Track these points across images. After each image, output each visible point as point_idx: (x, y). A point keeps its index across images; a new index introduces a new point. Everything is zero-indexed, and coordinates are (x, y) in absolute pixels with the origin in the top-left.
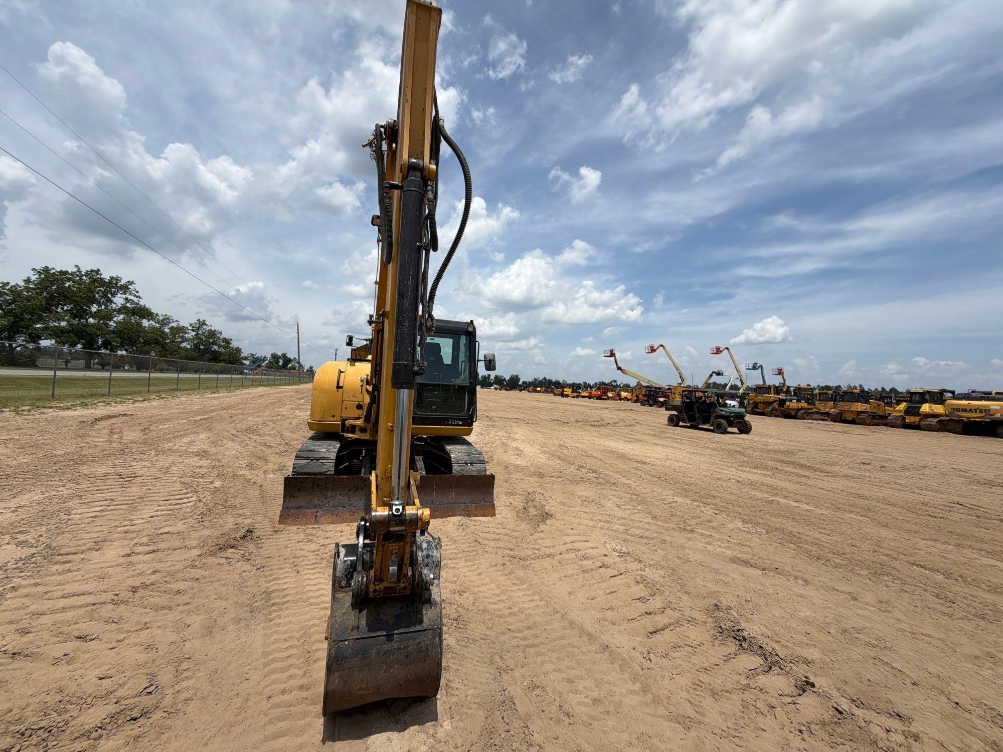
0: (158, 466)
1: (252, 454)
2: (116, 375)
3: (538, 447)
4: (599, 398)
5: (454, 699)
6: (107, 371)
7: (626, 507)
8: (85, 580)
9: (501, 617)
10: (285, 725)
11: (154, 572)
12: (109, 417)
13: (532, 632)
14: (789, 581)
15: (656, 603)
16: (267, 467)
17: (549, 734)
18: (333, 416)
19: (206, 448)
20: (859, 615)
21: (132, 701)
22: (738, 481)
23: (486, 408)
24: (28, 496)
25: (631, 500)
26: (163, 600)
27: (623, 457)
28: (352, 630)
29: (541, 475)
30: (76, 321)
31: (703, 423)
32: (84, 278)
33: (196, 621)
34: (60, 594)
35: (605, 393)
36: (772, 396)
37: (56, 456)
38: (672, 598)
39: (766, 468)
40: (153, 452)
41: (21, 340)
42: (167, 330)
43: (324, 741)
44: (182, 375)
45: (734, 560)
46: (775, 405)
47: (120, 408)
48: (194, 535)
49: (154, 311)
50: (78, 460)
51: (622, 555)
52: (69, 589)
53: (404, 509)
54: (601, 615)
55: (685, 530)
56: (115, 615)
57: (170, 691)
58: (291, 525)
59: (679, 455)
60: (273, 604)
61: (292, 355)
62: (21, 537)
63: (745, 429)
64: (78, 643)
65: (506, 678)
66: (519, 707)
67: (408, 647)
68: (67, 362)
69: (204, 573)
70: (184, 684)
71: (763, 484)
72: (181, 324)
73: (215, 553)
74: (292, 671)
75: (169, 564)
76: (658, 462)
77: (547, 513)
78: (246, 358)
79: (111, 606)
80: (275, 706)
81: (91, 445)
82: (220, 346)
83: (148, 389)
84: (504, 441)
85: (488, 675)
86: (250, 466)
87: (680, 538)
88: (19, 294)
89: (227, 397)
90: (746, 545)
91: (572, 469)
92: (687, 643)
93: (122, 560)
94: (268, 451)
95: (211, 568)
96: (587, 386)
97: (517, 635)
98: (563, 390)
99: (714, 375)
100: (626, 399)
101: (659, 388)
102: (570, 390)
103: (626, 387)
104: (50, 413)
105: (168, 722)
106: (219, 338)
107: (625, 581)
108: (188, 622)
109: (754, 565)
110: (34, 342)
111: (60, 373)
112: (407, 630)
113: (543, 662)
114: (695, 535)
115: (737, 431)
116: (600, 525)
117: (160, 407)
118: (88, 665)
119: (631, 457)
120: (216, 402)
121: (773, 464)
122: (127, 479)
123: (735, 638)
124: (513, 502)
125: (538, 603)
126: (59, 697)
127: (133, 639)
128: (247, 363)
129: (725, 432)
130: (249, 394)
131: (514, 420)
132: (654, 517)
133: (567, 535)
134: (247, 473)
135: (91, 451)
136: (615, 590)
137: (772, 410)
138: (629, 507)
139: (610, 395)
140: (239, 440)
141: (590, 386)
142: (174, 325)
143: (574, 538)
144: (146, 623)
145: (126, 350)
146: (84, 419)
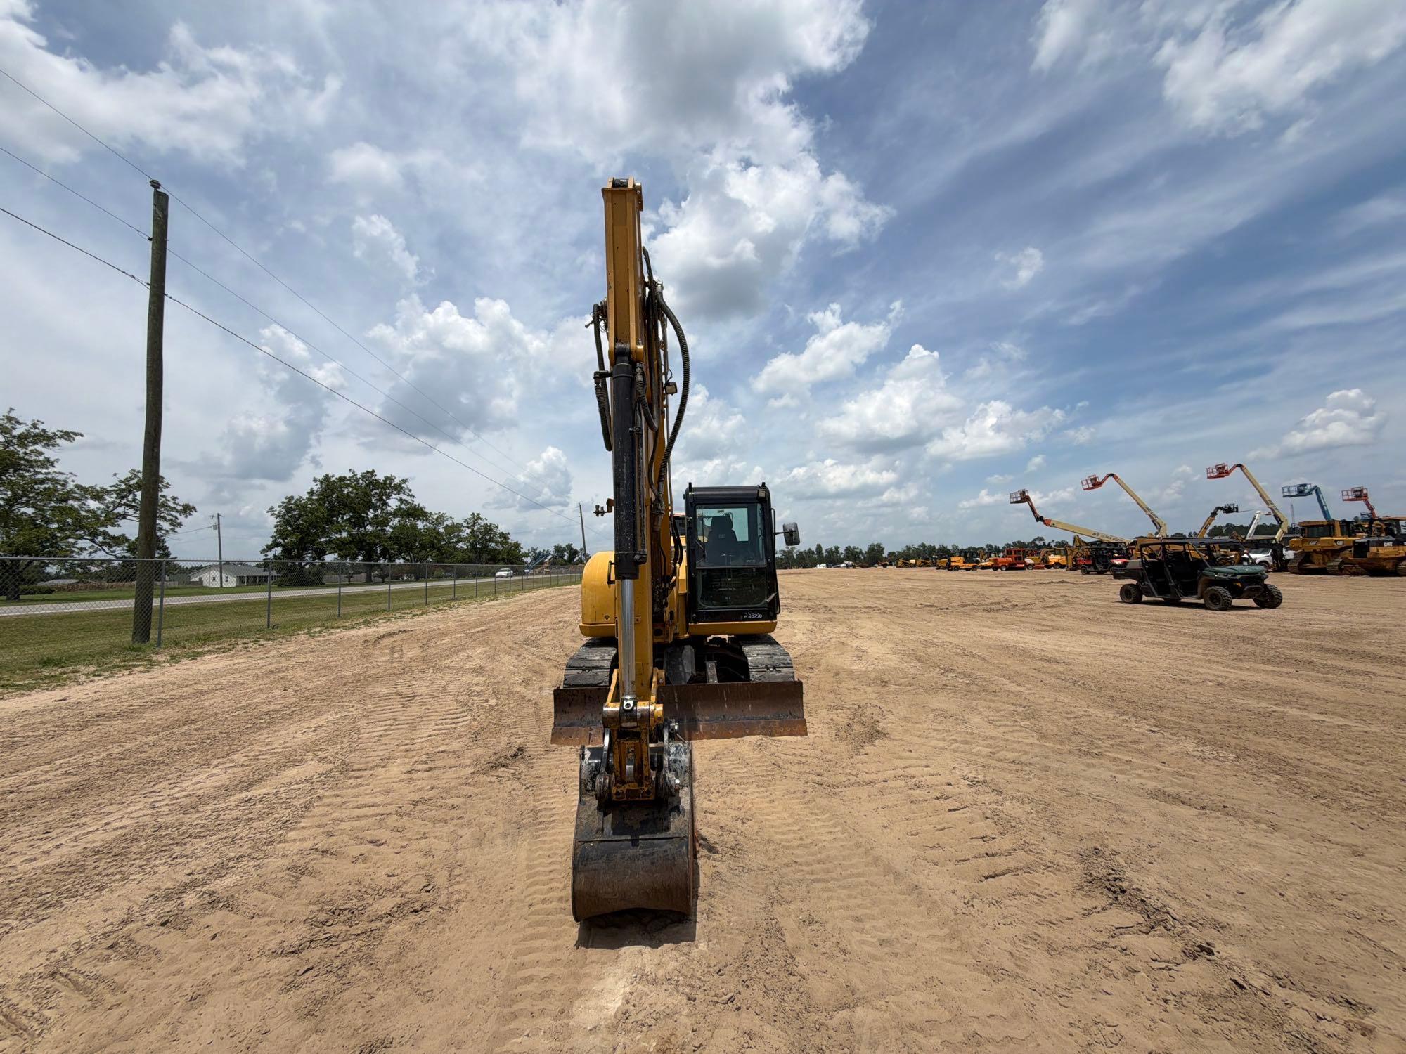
0: (435, 685)
1: (529, 669)
2: (395, 587)
3: (890, 645)
4: (1011, 567)
5: (715, 924)
6: (387, 583)
7: (1003, 723)
8: (374, 794)
9: (787, 848)
10: (542, 929)
11: (432, 788)
12: (390, 635)
13: (824, 866)
14: (1243, 824)
15: (1006, 843)
16: (544, 683)
17: (817, 968)
18: (607, 617)
19: (482, 663)
20: (1351, 875)
21: (415, 895)
22: (1219, 684)
23: (826, 596)
24: (325, 716)
25: (1015, 713)
26: (439, 814)
27: (1025, 654)
28: (597, 832)
29: (884, 683)
30: (354, 531)
31: (1186, 595)
32: (360, 482)
33: (467, 833)
34: (355, 804)
35: (1020, 559)
36: (1339, 539)
37: (345, 677)
38: (1031, 839)
39: (1287, 661)
40: (431, 670)
41: (308, 557)
42: (441, 530)
43: (577, 945)
44: (459, 582)
45: (1154, 795)
46: (1348, 554)
47: (399, 624)
48: (468, 754)
49: (428, 510)
50: (364, 681)
51: (974, 783)
52: (362, 800)
53: (635, 704)
54: (921, 853)
55: (1087, 753)
56: (399, 825)
57: (445, 892)
58: (564, 745)
59: (1122, 647)
60: (541, 823)
61: (577, 546)
62: (322, 754)
63: (1269, 599)
64: (370, 846)
65: (777, 908)
66: (788, 938)
67: (653, 853)
68: (350, 577)
69: (476, 791)
70: (456, 887)
71: (1268, 687)
72: (456, 521)
73: (487, 772)
74: (554, 884)
75: (444, 781)
76: (1082, 659)
77: (878, 731)
78: (526, 555)
79: (395, 817)
80: (537, 913)
81: (375, 664)
82: (497, 543)
83: (426, 601)
84: (843, 640)
85: (758, 905)
86: (526, 682)
87: (1075, 765)
88: (305, 506)
89: (505, 604)
90: (1188, 776)
91: (934, 673)
92: (1033, 891)
93: (404, 776)
94: (546, 665)
95: (483, 786)
96: (992, 551)
97: (805, 868)
98: (950, 561)
99: (1220, 512)
100: (1058, 565)
101: (1115, 544)
102: (962, 559)
103: (1061, 547)
104: (338, 634)
105: (443, 916)
106: (495, 534)
107: (967, 815)
108: (460, 833)
109: (1187, 801)
110: (319, 559)
111: (345, 590)
112: (652, 836)
113: (829, 898)
114: (1102, 761)
115: (1255, 605)
116: (954, 746)
117: (437, 620)
118: (378, 865)
119: (1036, 653)
120: (494, 611)
121: (1306, 655)
122: (407, 699)
123: (1109, 890)
124: (835, 718)
125: (840, 835)
126: (358, 888)
127: (413, 847)
128: (528, 560)
129: (1227, 607)
130: (529, 598)
131: (863, 610)
132: (1044, 737)
133: (900, 758)
134: (522, 689)
135: (375, 671)
136: (950, 825)
137: (1342, 563)
138: (1008, 723)
139: (1029, 561)
140: (516, 653)
141: (997, 551)
142: (448, 523)
143: (907, 763)
144: (424, 834)
145: (404, 558)
146: (367, 638)
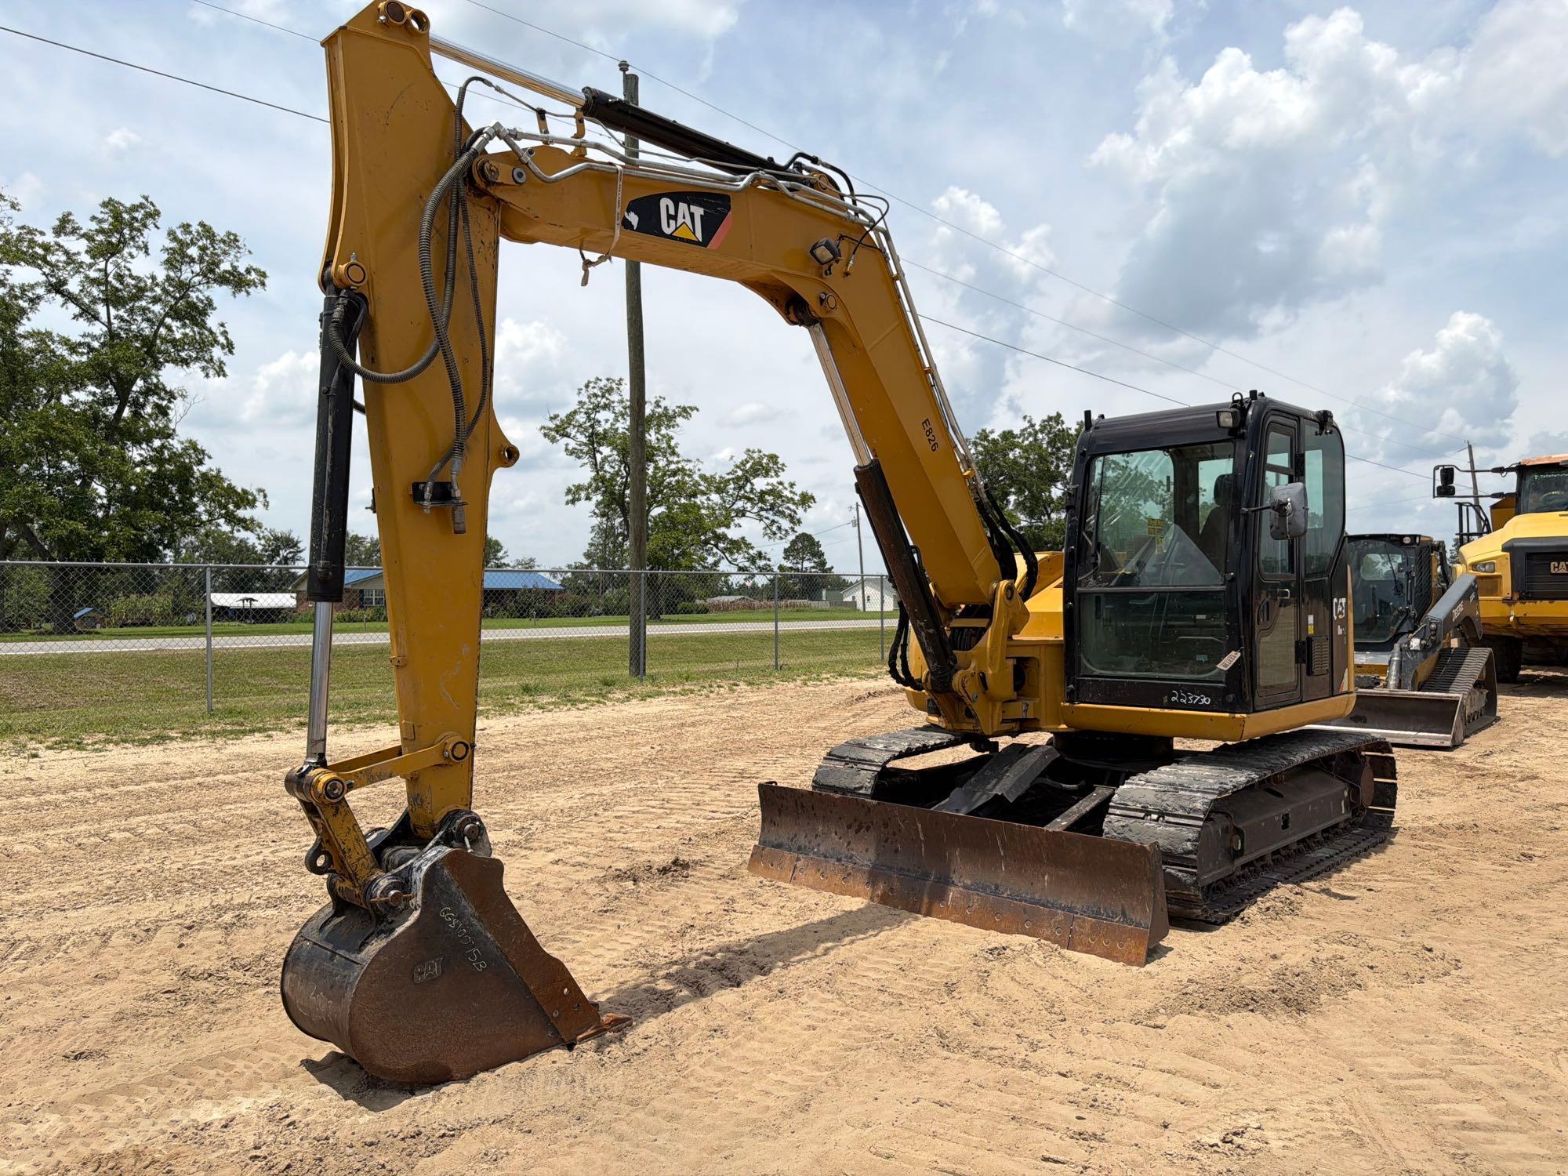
32: (1040, 436)
67: (337, 975)
112: (345, 954)
